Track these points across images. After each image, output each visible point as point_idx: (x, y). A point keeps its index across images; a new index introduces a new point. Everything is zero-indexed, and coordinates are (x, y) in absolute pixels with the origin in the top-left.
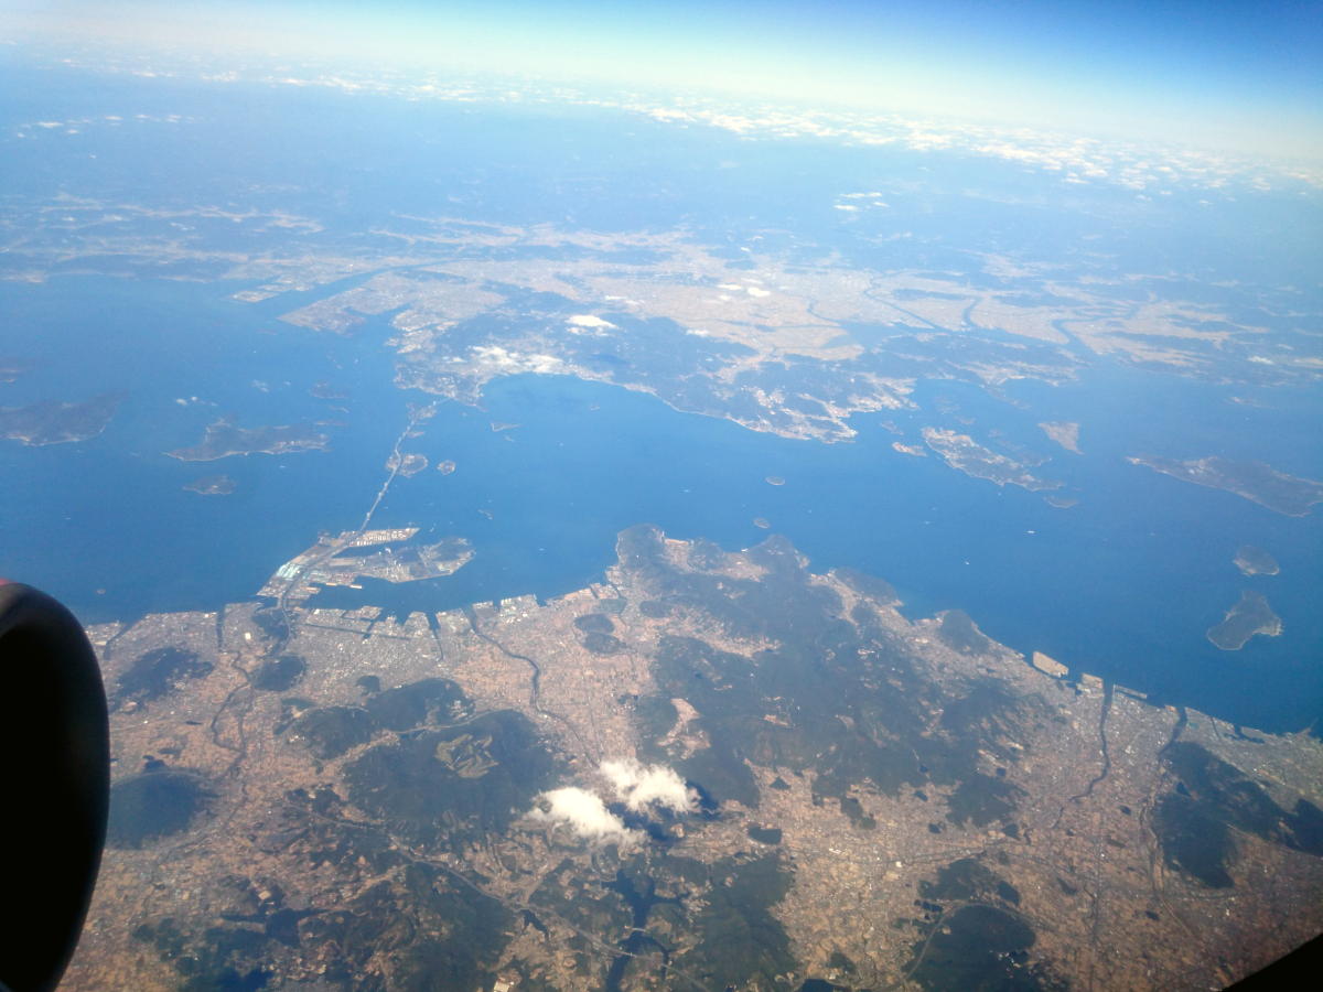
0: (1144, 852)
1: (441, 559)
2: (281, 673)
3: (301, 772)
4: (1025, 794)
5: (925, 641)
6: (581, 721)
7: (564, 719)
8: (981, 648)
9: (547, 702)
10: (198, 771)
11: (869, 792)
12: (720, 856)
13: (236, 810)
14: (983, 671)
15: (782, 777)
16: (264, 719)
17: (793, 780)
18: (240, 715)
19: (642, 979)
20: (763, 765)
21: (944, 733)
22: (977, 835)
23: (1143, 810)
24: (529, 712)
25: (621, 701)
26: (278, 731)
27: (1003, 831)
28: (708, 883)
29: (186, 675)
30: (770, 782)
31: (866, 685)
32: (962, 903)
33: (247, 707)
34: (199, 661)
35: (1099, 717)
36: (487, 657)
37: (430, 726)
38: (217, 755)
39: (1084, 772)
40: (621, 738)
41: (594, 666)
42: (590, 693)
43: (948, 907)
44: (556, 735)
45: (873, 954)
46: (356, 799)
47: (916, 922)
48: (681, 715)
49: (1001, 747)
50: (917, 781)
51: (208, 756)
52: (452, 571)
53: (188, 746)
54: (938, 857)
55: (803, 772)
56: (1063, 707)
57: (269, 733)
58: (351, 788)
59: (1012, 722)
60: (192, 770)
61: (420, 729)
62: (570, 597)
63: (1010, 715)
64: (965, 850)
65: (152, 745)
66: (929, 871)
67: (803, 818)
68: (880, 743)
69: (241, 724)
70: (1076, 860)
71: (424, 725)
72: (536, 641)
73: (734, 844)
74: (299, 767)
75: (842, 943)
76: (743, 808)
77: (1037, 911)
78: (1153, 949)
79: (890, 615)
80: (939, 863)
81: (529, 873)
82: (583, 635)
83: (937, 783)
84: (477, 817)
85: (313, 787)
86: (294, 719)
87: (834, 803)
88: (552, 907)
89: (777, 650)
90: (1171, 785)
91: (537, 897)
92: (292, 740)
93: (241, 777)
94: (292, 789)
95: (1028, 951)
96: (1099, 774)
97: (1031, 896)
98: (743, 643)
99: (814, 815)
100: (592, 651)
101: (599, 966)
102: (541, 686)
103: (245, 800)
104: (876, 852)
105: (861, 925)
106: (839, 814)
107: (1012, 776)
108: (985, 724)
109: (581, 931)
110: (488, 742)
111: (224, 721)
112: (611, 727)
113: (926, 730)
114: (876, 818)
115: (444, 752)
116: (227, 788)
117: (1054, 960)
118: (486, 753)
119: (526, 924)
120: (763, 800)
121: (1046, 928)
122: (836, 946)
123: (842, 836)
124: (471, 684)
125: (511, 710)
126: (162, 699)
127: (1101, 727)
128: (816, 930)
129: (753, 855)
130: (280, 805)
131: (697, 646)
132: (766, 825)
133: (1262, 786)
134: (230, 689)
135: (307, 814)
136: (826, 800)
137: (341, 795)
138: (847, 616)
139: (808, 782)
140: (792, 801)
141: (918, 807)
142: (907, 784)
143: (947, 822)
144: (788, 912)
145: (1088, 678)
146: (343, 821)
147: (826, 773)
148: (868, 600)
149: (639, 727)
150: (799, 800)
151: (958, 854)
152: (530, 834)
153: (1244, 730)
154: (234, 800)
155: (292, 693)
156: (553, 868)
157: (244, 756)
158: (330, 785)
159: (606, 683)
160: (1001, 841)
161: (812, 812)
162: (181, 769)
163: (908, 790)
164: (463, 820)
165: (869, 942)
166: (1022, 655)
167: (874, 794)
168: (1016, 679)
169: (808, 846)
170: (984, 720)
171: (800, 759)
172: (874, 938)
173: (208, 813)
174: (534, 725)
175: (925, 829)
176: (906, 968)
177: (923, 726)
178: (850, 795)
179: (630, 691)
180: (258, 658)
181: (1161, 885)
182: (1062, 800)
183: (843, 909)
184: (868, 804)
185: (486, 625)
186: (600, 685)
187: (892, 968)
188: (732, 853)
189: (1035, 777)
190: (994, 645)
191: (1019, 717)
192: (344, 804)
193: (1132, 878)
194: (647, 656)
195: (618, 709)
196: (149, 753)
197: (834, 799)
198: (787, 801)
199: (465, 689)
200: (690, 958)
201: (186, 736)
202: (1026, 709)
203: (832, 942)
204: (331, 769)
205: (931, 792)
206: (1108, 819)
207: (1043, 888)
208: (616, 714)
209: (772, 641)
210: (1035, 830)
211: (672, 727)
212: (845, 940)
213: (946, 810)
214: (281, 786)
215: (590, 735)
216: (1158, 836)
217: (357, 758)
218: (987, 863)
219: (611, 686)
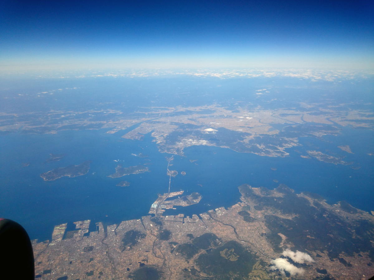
1: (193, 199)
2: (165, 235)
3: (183, 264)
5: (339, 211)
6: (254, 242)
7: (249, 242)
8: (355, 212)
9: (242, 237)
10: (155, 265)
11: (345, 256)
13: (170, 276)
14: (359, 218)
15: (318, 254)
16: (166, 249)
17: (322, 254)
18: (159, 248)
20: (311, 250)
21: (358, 237)
24: (237, 240)
25: (262, 235)
26: (172, 252)
29: (140, 238)
30: (315, 255)
31: (331, 225)
33: (160, 246)
34: (142, 233)
36: (219, 226)
37: (213, 247)
38: (158, 261)
40: (267, 246)
41: (249, 226)
42: (252, 234)
44: (249, 247)
46: (203, 270)
48: (283, 238)
50: (357, 252)
51: (156, 261)
52: (198, 202)
53: (149, 258)
55: (324, 251)
57: (170, 253)
58: (199, 267)
60: (153, 265)
61: (211, 248)
62: (233, 206)
65: (139, 259)
67: (330, 265)
68: (342, 241)
69: (160, 251)
71: (211, 247)
72: (230, 220)
73: (314, 275)
74: (182, 262)
79: (324, 203)
82: (243, 217)
83: (364, 251)
84: (238, 273)
85: (189, 267)
86: (175, 248)
87: (337, 260)
89: (298, 217)
92: (177, 254)
93: (167, 266)
94: (183, 269)
98: (287, 216)
100: (247, 221)
102: (238, 233)
103: (171, 273)
104: (356, 273)
106: (340, 263)
108: (368, 233)
110: (233, 250)
111: (156, 250)
112: (263, 243)
114: (351, 263)
115: (223, 253)
116: (165, 270)
118: (235, 253)
123: (344, 269)
124: (218, 234)
125: (233, 241)
126: (136, 245)
129: (321, 277)
130: (182, 274)
131: (277, 218)
134: (153, 241)
135: (191, 276)
136: (334, 259)
137: (197, 269)
138: (312, 205)
139: (327, 255)
140: (324, 260)
141: (361, 259)
142: (355, 252)
143: (372, 262)
146: (202, 277)
147: (330, 251)
148: (316, 200)
149: (271, 242)
150: (326, 260)
152: (255, 276)
154: (168, 273)
155: (171, 241)
157: (165, 260)
158: (193, 267)
159: (255, 231)
161: (332, 263)
162: (150, 265)
163: (356, 255)
164: (236, 274)
166: (368, 213)
167: (347, 256)
168: (370, 219)
169: (336, 273)
171: (321, 248)
173: (163, 278)
174: (241, 244)
175: (366, 265)
177: (352, 235)
178: (340, 257)
179: (263, 232)
180: (157, 231)
184: (347, 259)
185: (214, 216)
186: (253, 231)
188: (315, 277)
190: (359, 210)
192: (199, 272)
194: (263, 222)
196: (139, 261)
198: (323, 261)
199: (217, 236)
201: (147, 256)
204: (191, 262)
205: (363, 254)
208: (262, 239)
209: (296, 214)
211: (281, 242)
213: (370, 259)
214: (179, 268)
215: (258, 246)
217: (197, 258)
219: (257, 231)
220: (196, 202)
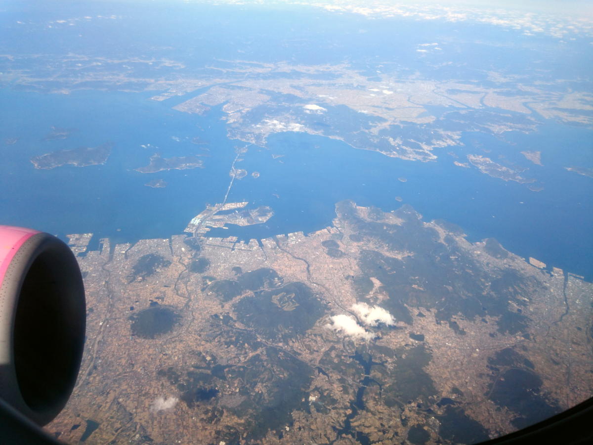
1: (259, 216)
2: (200, 265)
3: (214, 307)
4: (531, 320)
5: (479, 252)
6: (330, 287)
7: (323, 286)
8: (505, 256)
9: (315, 279)
10: (172, 306)
11: (461, 319)
12: (398, 346)
13: (190, 323)
14: (507, 266)
15: (421, 312)
16: (196, 285)
17: (426, 313)
18: (186, 283)
19: (371, 397)
20: (412, 306)
21: (492, 293)
22: (511, 338)
23: (587, 329)
24: (307, 283)
25: (347, 278)
26: (203, 290)
27: (523, 336)
28: (394, 357)
29: (160, 266)
30: (416, 314)
31: (456, 272)
32: (508, 368)
33: (188, 280)
34: (165, 260)
35: (563, 287)
36: (286, 259)
37: (266, 288)
38: (179, 300)
39: (558, 311)
40: (348, 294)
41: (333, 263)
42: (333, 275)
43: (502, 369)
44: (321, 293)
45: (470, 388)
46: (240, 319)
47: (488, 375)
48: (375, 285)
49: (519, 300)
50: (482, 314)
51: (175, 300)
52: (265, 221)
53: (166, 296)
54: (495, 347)
55: (431, 310)
56: (545, 282)
57: (199, 291)
58: (237, 314)
59: (523, 289)
60: (170, 306)
61: (263, 290)
62: (318, 232)
63: (521, 286)
64: (506, 344)
65: (152, 296)
66: (491, 353)
67: (433, 330)
68: (464, 297)
69: (186, 287)
70: (558, 350)
71: (263, 288)
72: (306, 252)
73: (403, 341)
74: (214, 305)
75: (456, 383)
76: (406, 325)
77: (542, 371)
79: (461, 240)
80: (495, 350)
81: (317, 351)
82: (326, 250)
83: (491, 315)
84: (292, 327)
85: (221, 313)
86: (209, 285)
87: (446, 323)
88: (329, 366)
89: (413, 256)
91: (322, 361)
92: (209, 294)
93: (190, 309)
94: (213, 314)
95: (540, 388)
96: (565, 312)
97: (539, 365)
98: (397, 253)
99: (438, 329)
100: (331, 256)
101: (352, 391)
102: (311, 271)
103: (194, 318)
104: (467, 345)
105: (464, 376)
106: (449, 328)
107: (525, 313)
108: (511, 290)
109: (343, 376)
110: (293, 295)
111: (180, 285)
112: (344, 290)
113: (484, 292)
114: (465, 330)
115: (275, 299)
116: (186, 314)
117: (552, 392)
118: (293, 300)
119: (319, 373)
120: (414, 322)
121: (547, 378)
122: (454, 385)
123: (451, 338)
124: (281, 271)
125: (299, 282)
126: (152, 276)
127: (564, 291)
128: (444, 377)
129: (413, 345)
130: (209, 321)
131: (378, 254)
132: (417, 333)
134: (180, 272)
135: (220, 325)
136: (442, 322)
137: (233, 317)
138: (442, 241)
139: (433, 314)
140: (427, 322)
141: (484, 326)
142: (478, 316)
143: (497, 333)
144: (430, 369)
145: (556, 269)
146: (236, 329)
147: (441, 310)
148: (450, 234)
149: (356, 290)
150: (430, 321)
151: (504, 346)
152: (315, 335)
154: (189, 319)
155: (206, 274)
156: (327, 350)
157: (190, 300)
158: (228, 313)
159: (339, 271)
160: (523, 341)
161: (436, 327)
162: (166, 306)
163: (478, 319)
164: (287, 329)
165: (468, 384)
166: (524, 259)
167: (463, 319)
168: (522, 269)
169: (437, 342)
170: (510, 288)
171: (429, 304)
172: (470, 382)
173: (179, 324)
174: (311, 289)
175: (488, 336)
176: (487, 394)
177: (482, 290)
178: (453, 320)
179: (350, 274)
180: (189, 259)
182: (549, 323)
183: (455, 368)
184: (461, 324)
185: (283, 245)
186: (336, 271)
187: (480, 394)
188: (403, 345)
189: (535, 313)
190: (511, 254)
191: (526, 286)
192: (235, 321)
193: (584, 358)
194: (356, 259)
195: (346, 282)
196: (151, 299)
198: (425, 322)
199: (279, 273)
200: (390, 389)
201: (165, 292)
202: (528, 283)
203: (452, 383)
204: (227, 306)
205: (489, 319)
206: (571, 332)
207: (544, 362)
208: (345, 284)
209: (410, 252)
210: (538, 337)
211: (371, 290)
212: (457, 382)
213: (497, 327)
214: (208, 313)
215: (335, 293)
217: (237, 302)
218: (517, 350)
219: (341, 272)
220: (262, 221)
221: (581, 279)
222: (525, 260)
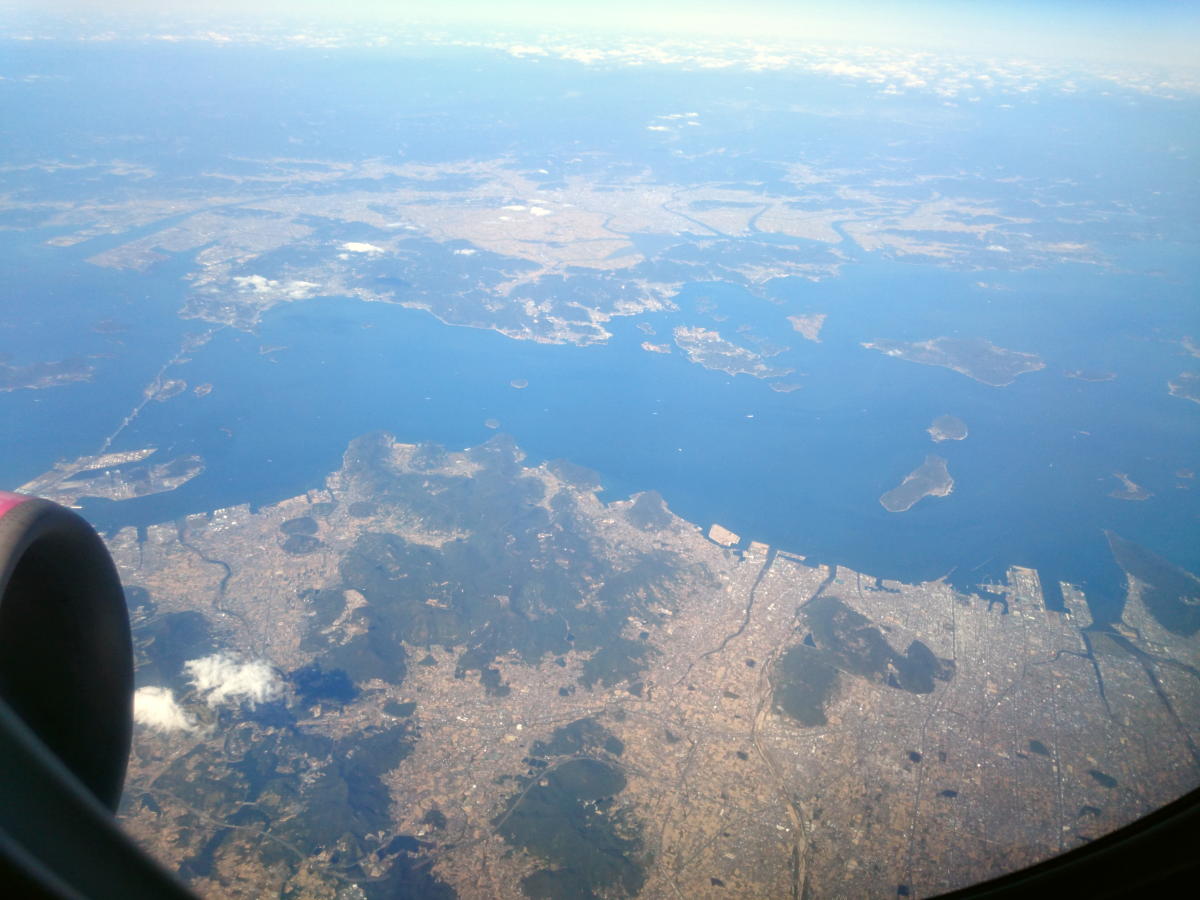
0: (756, 701)
1: (168, 476)
4: (660, 654)
5: (612, 521)
6: (257, 617)
7: (241, 616)
8: (664, 523)
9: (230, 601)
11: (512, 663)
12: (350, 731)
14: (657, 546)
15: (433, 655)
17: (442, 657)
19: (237, 846)
20: (416, 645)
21: (598, 604)
22: (602, 695)
23: (767, 663)
24: (208, 612)
25: (302, 596)
27: (629, 690)
28: (330, 756)
30: (420, 660)
31: (534, 566)
32: (567, 757)
35: (755, 581)
36: (185, 565)
39: (723, 630)
40: (289, 630)
41: (287, 566)
42: (274, 591)
43: (552, 762)
45: (468, 809)
47: (519, 777)
48: (350, 605)
49: (651, 613)
50: (561, 650)
52: (176, 486)
54: (558, 718)
55: (454, 648)
56: (723, 573)
59: (667, 590)
62: (284, 504)
63: (667, 584)
64: (586, 709)
66: (545, 732)
67: (441, 691)
68: (533, 617)
70: (689, 713)
72: (238, 547)
73: (367, 719)
75: (441, 800)
76: (387, 686)
77: (636, 759)
78: (733, 789)
79: (587, 502)
80: (558, 724)
81: (160, 759)
82: (285, 537)
83: (580, 649)
87: (476, 675)
88: (171, 789)
89: (467, 539)
90: (801, 636)
91: (159, 783)
95: (615, 797)
96: (736, 630)
97: (635, 748)
98: (436, 535)
99: (453, 687)
100: (289, 551)
101: (200, 838)
102: (228, 588)
104: (501, 717)
105: (465, 783)
106: (477, 685)
107: (654, 639)
108: (641, 594)
109: (192, 809)
112: (284, 621)
113: (582, 602)
114: (511, 685)
117: (638, 804)
119: (142, 807)
120: (408, 677)
121: (639, 773)
122: (435, 804)
123: (474, 704)
124: (161, 590)
127: (753, 589)
128: (419, 791)
129: (383, 727)
131: (392, 541)
132: (403, 699)
133: (883, 632)
136: (468, 672)
138: (545, 504)
139: (456, 657)
140: (435, 676)
141: (554, 673)
142: (551, 652)
143: (577, 685)
144: (397, 779)
145: (756, 545)
147: (476, 647)
148: (570, 487)
150: (442, 674)
151: (579, 713)
153: (885, 583)
156: (185, 753)
159: (292, 581)
160: (624, 700)
161: (452, 684)
163: (549, 659)
165: (468, 799)
166: (700, 529)
167: (516, 663)
168: (687, 550)
169: (438, 716)
170: (641, 590)
171: (454, 637)
172: (475, 794)
174: (209, 624)
175: (555, 693)
176: (494, 822)
177: (579, 598)
178: (493, 666)
179: (314, 586)
181: (760, 728)
182: (693, 657)
183: (452, 770)
184: (508, 674)
185: (193, 534)
186: (287, 582)
187: (483, 822)
188: (362, 728)
189: (674, 638)
190: (677, 520)
191: (676, 585)
193: (736, 725)
194: (341, 553)
195: (297, 604)
197: (475, 671)
198: (431, 676)
199: (154, 595)
200: (290, 824)
202: (685, 577)
203: (432, 801)
205: (572, 658)
206: (732, 672)
207: (648, 740)
208: (293, 608)
209: (463, 532)
210: (659, 687)
211: (338, 617)
212: (446, 798)
213: (580, 674)
215: (261, 630)
216: (772, 685)
218: (604, 722)
219: (297, 583)
220: (169, 487)
221: (798, 561)
222: (700, 532)
